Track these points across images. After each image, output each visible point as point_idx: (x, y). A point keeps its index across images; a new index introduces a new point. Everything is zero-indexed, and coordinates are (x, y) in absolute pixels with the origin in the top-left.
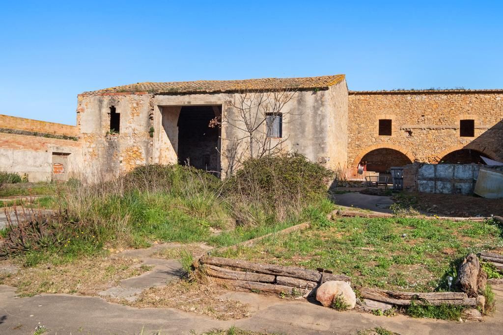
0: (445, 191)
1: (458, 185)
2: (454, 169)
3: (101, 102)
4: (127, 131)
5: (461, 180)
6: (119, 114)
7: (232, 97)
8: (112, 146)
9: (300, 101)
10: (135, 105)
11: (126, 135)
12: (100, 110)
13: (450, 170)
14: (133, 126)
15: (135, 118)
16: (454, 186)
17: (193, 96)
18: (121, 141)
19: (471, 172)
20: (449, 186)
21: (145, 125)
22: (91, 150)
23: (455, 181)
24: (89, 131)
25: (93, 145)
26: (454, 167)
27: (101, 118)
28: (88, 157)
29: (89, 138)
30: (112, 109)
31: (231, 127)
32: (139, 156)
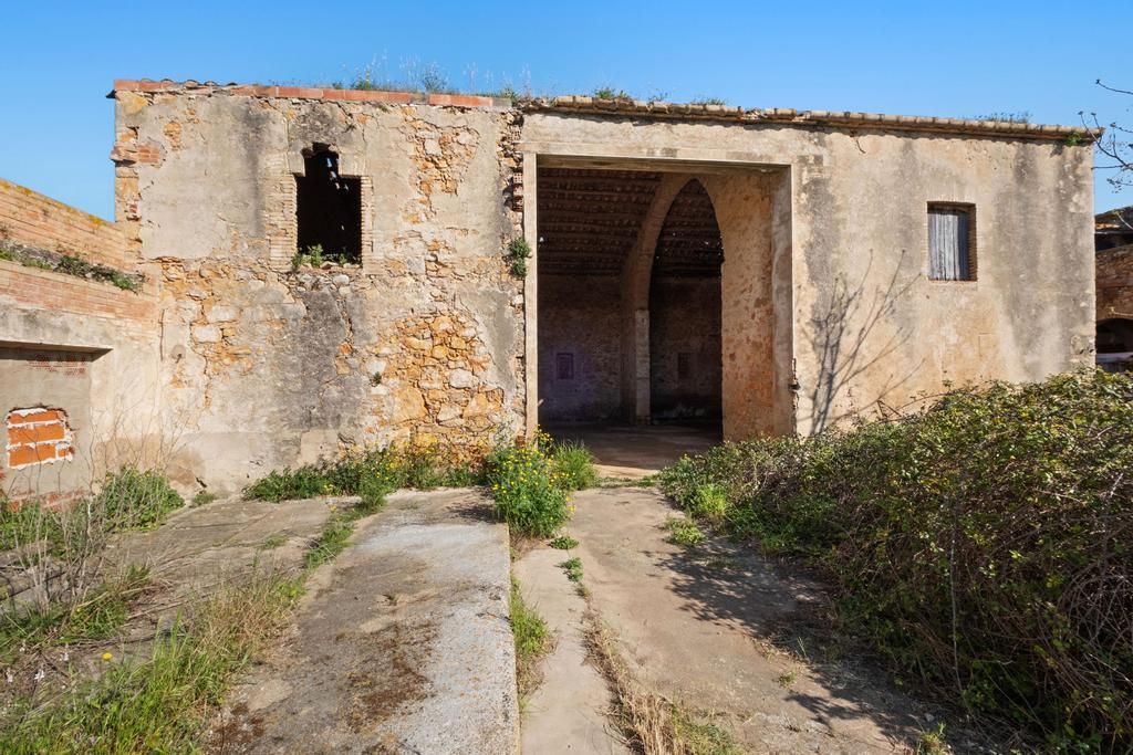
3: (254, 124)
4: (398, 253)
6: (355, 183)
7: (821, 143)
8: (324, 313)
9: (1024, 171)
10: (433, 148)
11: (394, 269)
12: (252, 160)
14: (428, 230)
15: (439, 199)
17: (681, 129)
18: (373, 294)
21: (484, 230)
22: (209, 334)
24: (196, 250)
25: (219, 313)
27: (257, 192)
28: (193, 367)
29: (197, 280)
30: (319, 159)
31: (822, 243)
32: (464, 352)
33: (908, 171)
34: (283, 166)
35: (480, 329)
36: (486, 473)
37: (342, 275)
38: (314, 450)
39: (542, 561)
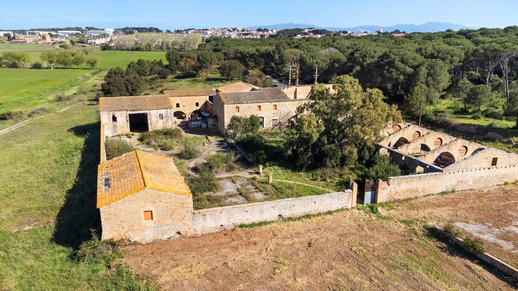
1: (199, 125)
3: (109, 114)
6: (116, 117)
7: (150, 111)
8: (115, 125)
9: (167, 111)
10: (121, 114)
11: (119, 122)
12: (109, 116)
14: (121, 120)
15: (122, 118)
17: (139, 111)
18: (117, 124)
19: (201, 123)
20: (197, 126)
21: (125, 119)
24: (106, 122)
27: (110, 118)
29: (107, 124)
30: (114, 116)
31: (150, 118)
32: (125, 127)
33: (157, 112)
34: (111, 116)
35: (125, 126)
36: (127, 135)
37: (115, 123)
38: (115, 134)
39: (130, 139)
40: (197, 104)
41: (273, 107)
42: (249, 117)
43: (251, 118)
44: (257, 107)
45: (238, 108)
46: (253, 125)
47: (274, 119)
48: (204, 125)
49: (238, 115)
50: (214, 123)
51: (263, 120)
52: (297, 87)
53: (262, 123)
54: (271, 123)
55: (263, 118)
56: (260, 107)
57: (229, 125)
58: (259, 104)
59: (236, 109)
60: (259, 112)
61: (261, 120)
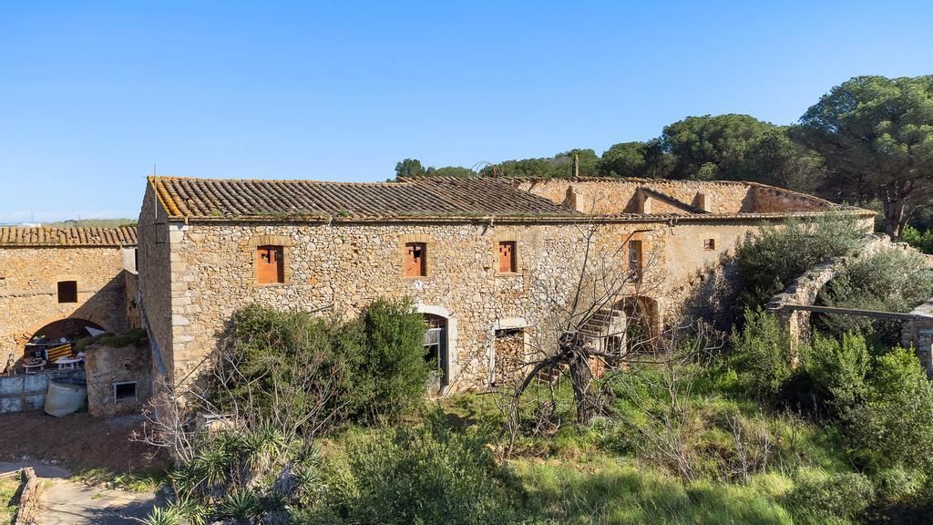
0: (14, 409)
1: (29, 399)
2: (24, 381)
5: (33, 393)
13: (19, 383)
16: (24, 400)
19: (44, 382)
20: (18, 402)
23: (26, 395)
26: (24, 379)
40: (67, 291)
41: (497, 255)
42: (351, 315)
43: (369, 321)
44: (404, 255)
45: (274, 253)
46: (388, 368)
47: (506, 323)
48: (61, 398)
49: (276, 300)
50: (124, 376)
51: (444, 337)
52: (576, 186)
53: (437, 355)
54: (491, 353)
55: (441, 322)
56: (419, 251)
57: (208, 379)
58: (417, 234)
59: (259, 262)
60: (419, 285)
61: (430, 335)
